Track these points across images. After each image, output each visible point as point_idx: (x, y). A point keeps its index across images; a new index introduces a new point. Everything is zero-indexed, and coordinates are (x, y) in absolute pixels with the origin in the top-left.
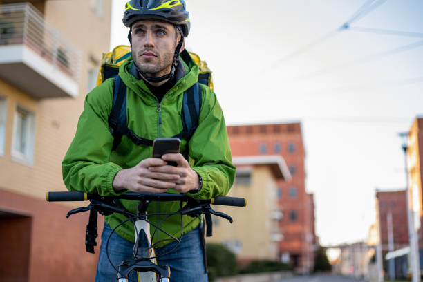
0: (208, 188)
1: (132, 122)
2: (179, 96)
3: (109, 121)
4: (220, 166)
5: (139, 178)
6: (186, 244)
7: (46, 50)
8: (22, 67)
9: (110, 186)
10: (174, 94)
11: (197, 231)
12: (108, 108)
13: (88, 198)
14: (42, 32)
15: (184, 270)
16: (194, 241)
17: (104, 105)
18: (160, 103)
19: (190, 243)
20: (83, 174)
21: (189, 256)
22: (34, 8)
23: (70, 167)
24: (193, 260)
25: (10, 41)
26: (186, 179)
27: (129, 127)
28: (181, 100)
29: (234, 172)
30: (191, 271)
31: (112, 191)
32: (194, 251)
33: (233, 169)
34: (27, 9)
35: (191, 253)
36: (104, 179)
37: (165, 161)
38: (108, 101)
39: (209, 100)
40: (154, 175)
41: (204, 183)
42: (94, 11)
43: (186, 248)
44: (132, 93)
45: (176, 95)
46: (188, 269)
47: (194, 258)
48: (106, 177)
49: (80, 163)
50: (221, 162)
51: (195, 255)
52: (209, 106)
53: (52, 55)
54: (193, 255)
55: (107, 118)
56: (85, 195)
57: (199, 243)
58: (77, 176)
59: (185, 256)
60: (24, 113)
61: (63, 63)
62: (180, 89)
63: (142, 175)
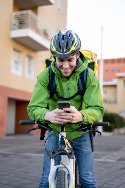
0: (87, 121)
1: (58, 88)
2: (77, 76)
3: (48, 88)
4: (96, 108)
5: (54, 118)
6: (83, 139)
7: (38, 30)
8: (28, 38)
9: (43, 119)
10: (75, 75)
11: (89, 133)
12: (47, 83)
13: (37, 123)
14: (36, 22)
15: (82, 150)
16: (87, 138)
17: (45, 81)
18: (68, 80)
19: (85, 138)
20: (34, 113)
21: (85, 144)
22: (33, 11)
23: (30, 109)
24: (86, 146)
25: (23, 27)
26: (74, 118)
27: (57, 90)
28: (78, 78)
29: (103, 110)
30: (86, 150)
31: (44, 121)
32: (87, 142)
33: (103, 109)
34: (30, 12)
35: (85, 143)
36: (41, 116)
37: (65, 111)
38: (47, 79)
39: (90, 77)
40: (60, 117)
41: (85, 118)
42: (59, 10)
43: (83, 141)
44: (57, 78)
45: (76, 76)
46: (84, 149)
47: (87, 145)
48: (42, 115)
49: (34, 108)
50: (96, 106)
51: (88, 144)
52: (91, 80)
53: (40, 32)
54: (87, 144)
55: (47, 87)
56: (36, 122)
57: (89, 138)
58: (32, 114)
59: (83, 144)
60: (30, 58)
61: (45, 35)
62: (77, 73)
63: (55, 117)
